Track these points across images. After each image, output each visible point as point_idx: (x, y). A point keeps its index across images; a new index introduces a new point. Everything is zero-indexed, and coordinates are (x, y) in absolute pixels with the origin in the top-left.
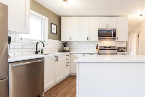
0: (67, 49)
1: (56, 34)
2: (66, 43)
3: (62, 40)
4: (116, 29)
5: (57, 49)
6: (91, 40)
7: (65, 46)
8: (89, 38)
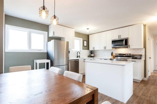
0: (93, 55)
1: (87, 46)
2: (92, 51)
3: (90, 50)
4: (128, 38)
5: (87, 55)
6: (107, 49)
7: (92, 53)
8: (105, 48)
